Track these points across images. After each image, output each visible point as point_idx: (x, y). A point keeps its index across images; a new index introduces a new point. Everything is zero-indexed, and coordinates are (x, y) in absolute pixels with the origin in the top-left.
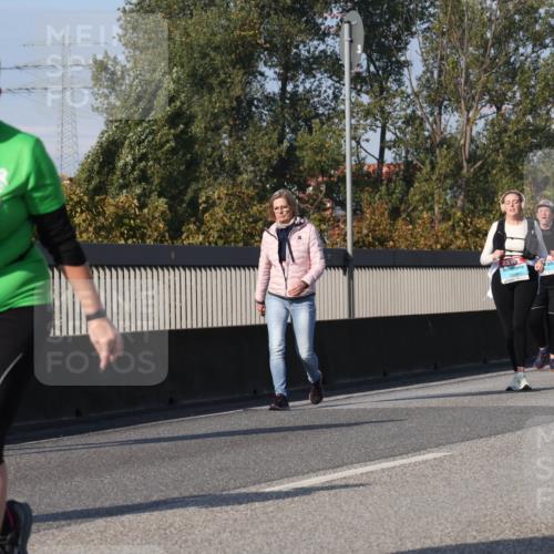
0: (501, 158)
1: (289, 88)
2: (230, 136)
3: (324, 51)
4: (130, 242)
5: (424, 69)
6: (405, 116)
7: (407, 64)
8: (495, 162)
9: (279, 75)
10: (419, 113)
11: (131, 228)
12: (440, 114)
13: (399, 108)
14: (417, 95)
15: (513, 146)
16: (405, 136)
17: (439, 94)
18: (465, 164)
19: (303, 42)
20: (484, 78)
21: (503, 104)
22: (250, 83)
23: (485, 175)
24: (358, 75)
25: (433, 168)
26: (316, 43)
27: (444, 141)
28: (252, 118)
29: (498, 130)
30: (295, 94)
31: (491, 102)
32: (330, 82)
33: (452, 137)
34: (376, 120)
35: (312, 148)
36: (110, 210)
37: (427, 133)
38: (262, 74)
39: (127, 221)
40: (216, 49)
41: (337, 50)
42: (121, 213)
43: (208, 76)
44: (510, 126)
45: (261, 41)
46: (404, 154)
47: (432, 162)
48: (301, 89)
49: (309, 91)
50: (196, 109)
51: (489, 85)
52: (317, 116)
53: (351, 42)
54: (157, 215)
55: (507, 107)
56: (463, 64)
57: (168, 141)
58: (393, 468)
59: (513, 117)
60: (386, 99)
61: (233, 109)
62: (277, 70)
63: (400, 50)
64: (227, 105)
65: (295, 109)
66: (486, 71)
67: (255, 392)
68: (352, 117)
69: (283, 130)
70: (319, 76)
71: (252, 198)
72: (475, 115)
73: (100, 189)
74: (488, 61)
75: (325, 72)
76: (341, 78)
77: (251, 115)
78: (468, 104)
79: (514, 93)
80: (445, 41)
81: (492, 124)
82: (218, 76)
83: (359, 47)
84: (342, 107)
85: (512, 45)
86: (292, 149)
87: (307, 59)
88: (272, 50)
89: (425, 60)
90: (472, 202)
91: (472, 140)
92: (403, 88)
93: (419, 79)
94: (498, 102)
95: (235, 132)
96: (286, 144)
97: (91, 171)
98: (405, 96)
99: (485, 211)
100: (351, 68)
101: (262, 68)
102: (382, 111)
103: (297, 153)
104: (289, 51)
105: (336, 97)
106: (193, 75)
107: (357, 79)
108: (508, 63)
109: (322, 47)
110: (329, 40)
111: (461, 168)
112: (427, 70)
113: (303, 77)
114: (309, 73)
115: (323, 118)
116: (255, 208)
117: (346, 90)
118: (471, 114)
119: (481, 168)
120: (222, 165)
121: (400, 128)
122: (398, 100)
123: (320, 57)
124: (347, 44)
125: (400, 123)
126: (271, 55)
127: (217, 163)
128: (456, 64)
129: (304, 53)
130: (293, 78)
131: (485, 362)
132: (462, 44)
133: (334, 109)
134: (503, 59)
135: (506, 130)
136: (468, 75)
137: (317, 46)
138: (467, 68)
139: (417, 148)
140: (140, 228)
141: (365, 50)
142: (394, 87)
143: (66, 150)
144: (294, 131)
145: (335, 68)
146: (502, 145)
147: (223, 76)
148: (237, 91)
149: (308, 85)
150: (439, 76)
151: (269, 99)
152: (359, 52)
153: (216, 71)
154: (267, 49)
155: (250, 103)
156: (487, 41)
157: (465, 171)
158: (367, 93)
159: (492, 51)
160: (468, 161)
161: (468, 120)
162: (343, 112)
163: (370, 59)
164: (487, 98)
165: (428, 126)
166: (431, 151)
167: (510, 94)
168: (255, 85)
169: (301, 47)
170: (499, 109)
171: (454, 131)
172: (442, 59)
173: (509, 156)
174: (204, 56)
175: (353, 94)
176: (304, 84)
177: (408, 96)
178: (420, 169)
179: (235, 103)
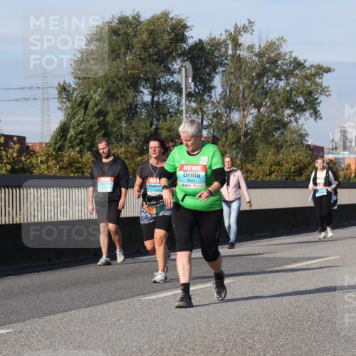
0: (259, 134)
1: (156, 99)
2: (126, 122)
3: (173, 81)
4: (76, 175)
5: (222, 90)
6: (213, 113)
7: (214, 87)
8: (257, 137)
9: (150, 92)
10: (220, 112)
11: (77, 168)
12: (230, 112)
13: (209, 109)
14: (218, 103)
15: (266, 129)
16: (213, 122)
17: (230, 103)
18: (242, 137)
19: (162, 76)
20: (251, 95)
21: (260, 108)
22: (136, 96)
23: (252, 143)
24: (190, 92)
25: (226, 139)
26: (168, 77)
27: (232, 126)
28: (137, 114)
29: (259, 120)
30: (158, 102)
31: (256, 106)
32: (176, 96)
33: (236, 124)
34: (198, 115)
35: (167, 129)
36: (66, 159)
37: (223, 122)
38: (142, 92)
39: (74, 165)
40: (120, 79)
41: (179, 81)
42: (71, 160)
43: (115, 93)
44: (264, 119)
45: (142, 76)
46: (212, 132)
47: (226, 137)
48: (161, 100)
49: (166, 100)
50: (109, 108)
51: (254, 99)
52: (169, 113)
53: (186, 76)
54: (90, 162)
55: (262, 109)
56: (241, 88)
57: (95, 125)
58: (206, 288)
59: (266, 114)
60: (204, 105)
61: (127, 109)
62: (150, 90)
63: (210, 81)
64: (125, 107)
65: (158, 110)
66: (252, 91)
67: (138, 250)
68: (186, 113)
69: (152, 120)
70: (170, 93)
71: (137, 154)
72: (247, 113)
73: (61, 149)
74: (253, 87)
75: (174, 91)
76: (181, 95)
77: (136, 112)
78: (243, 107)
79: (267, 103)
80: (232, 77)
81: (256, 117)
82: (121, 93)
83: (190, 79)
84: (182, 108)
85: (265, 79)
86: (157, 129)
87: (164, 85)
88: (147, 80)
89: (223, 86)
90: (246, 156)
91: (246, 125)
92: (212, 100)
93: (220, 95)
94: (258, 106)
95: (129, 120)
96: (154, 127)
97: (56, 139)
98: (213, 104)
99: (252, 160)
100: (186, 90)
101: (142, 89)
102: (202, 111)
103: (159, 131)
104: (156, 81)
105: (178, 104)
106: (108, 92)
107: (189, 95)
108: (263, 88)
109: (172, 79)
110: (175, 75)
111: (241, 139)
112: (224, 91)
113: (162, 93)
114: (165, 92)
115: (173, 114)
116: (139, 159)
117: (183, 100)
118: (245, 112)
119: (250, 139)
120: (122, 137)
121: (210, 119)
122: (210, 105)
123: (171, 84)
124: (184, 77)
125: (210, 117)
126: (146, 82)
127: (119, 136)
128: (238, 87)
129: (163, 82)
130: (158, 94)
131: (252, 235)
132: (241, 78)
133: (178, 109)
134: (261, 86)
135: (262, 120)
136: (244, 93)
137: (169, 78)
138: (244, 89)
139: (219, 129)
140: (81, 168)
141: (193, 80)
142: (208, 99)
143: (44, 129)
144: (158, 120)
145: (178, 89)
146: (260, 128)
147: (123, 93)
148: (130, 100)
149: (165, 98)
150: (230, 93)
151: (145, 105)
152: (190, 81)
153: (119, 90)
154: (145, 80)
155: (136, 106)
156: (253, 77)
157: (242, 141)
158: (194, 102)
159: (256, 82)
160: (244, 136)
161: (244, 115)
162: (182, 110)
163: (195, 85)
164: (253, 105)
165: (224, 119)
166: (226, 130)
167: (264, 103)
168: (139, 98)
169: (161, 79)
170: (259, 110)
171: (237, 121)
172: (231, 85)
173: (264, 133)
174: (114, 82)
175: (187, 102)
176: (162, 97)
177: (214, 104)
178: (220, 140)
179: (128, 107)
